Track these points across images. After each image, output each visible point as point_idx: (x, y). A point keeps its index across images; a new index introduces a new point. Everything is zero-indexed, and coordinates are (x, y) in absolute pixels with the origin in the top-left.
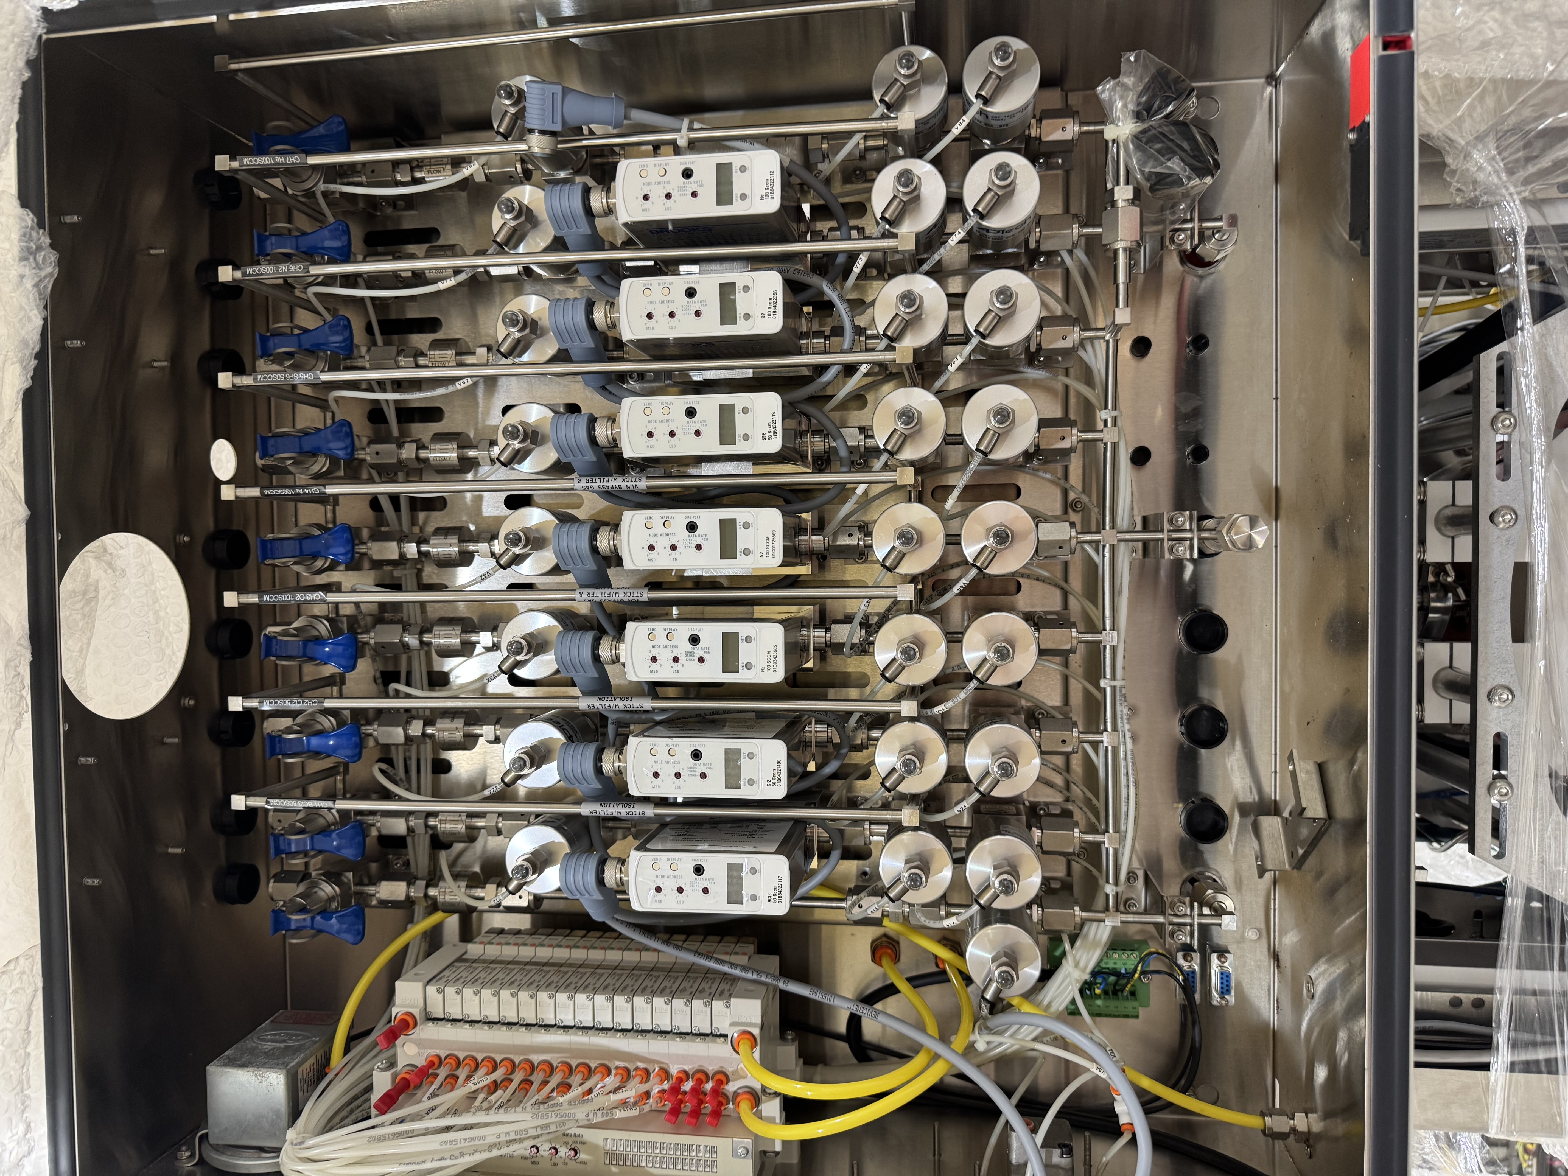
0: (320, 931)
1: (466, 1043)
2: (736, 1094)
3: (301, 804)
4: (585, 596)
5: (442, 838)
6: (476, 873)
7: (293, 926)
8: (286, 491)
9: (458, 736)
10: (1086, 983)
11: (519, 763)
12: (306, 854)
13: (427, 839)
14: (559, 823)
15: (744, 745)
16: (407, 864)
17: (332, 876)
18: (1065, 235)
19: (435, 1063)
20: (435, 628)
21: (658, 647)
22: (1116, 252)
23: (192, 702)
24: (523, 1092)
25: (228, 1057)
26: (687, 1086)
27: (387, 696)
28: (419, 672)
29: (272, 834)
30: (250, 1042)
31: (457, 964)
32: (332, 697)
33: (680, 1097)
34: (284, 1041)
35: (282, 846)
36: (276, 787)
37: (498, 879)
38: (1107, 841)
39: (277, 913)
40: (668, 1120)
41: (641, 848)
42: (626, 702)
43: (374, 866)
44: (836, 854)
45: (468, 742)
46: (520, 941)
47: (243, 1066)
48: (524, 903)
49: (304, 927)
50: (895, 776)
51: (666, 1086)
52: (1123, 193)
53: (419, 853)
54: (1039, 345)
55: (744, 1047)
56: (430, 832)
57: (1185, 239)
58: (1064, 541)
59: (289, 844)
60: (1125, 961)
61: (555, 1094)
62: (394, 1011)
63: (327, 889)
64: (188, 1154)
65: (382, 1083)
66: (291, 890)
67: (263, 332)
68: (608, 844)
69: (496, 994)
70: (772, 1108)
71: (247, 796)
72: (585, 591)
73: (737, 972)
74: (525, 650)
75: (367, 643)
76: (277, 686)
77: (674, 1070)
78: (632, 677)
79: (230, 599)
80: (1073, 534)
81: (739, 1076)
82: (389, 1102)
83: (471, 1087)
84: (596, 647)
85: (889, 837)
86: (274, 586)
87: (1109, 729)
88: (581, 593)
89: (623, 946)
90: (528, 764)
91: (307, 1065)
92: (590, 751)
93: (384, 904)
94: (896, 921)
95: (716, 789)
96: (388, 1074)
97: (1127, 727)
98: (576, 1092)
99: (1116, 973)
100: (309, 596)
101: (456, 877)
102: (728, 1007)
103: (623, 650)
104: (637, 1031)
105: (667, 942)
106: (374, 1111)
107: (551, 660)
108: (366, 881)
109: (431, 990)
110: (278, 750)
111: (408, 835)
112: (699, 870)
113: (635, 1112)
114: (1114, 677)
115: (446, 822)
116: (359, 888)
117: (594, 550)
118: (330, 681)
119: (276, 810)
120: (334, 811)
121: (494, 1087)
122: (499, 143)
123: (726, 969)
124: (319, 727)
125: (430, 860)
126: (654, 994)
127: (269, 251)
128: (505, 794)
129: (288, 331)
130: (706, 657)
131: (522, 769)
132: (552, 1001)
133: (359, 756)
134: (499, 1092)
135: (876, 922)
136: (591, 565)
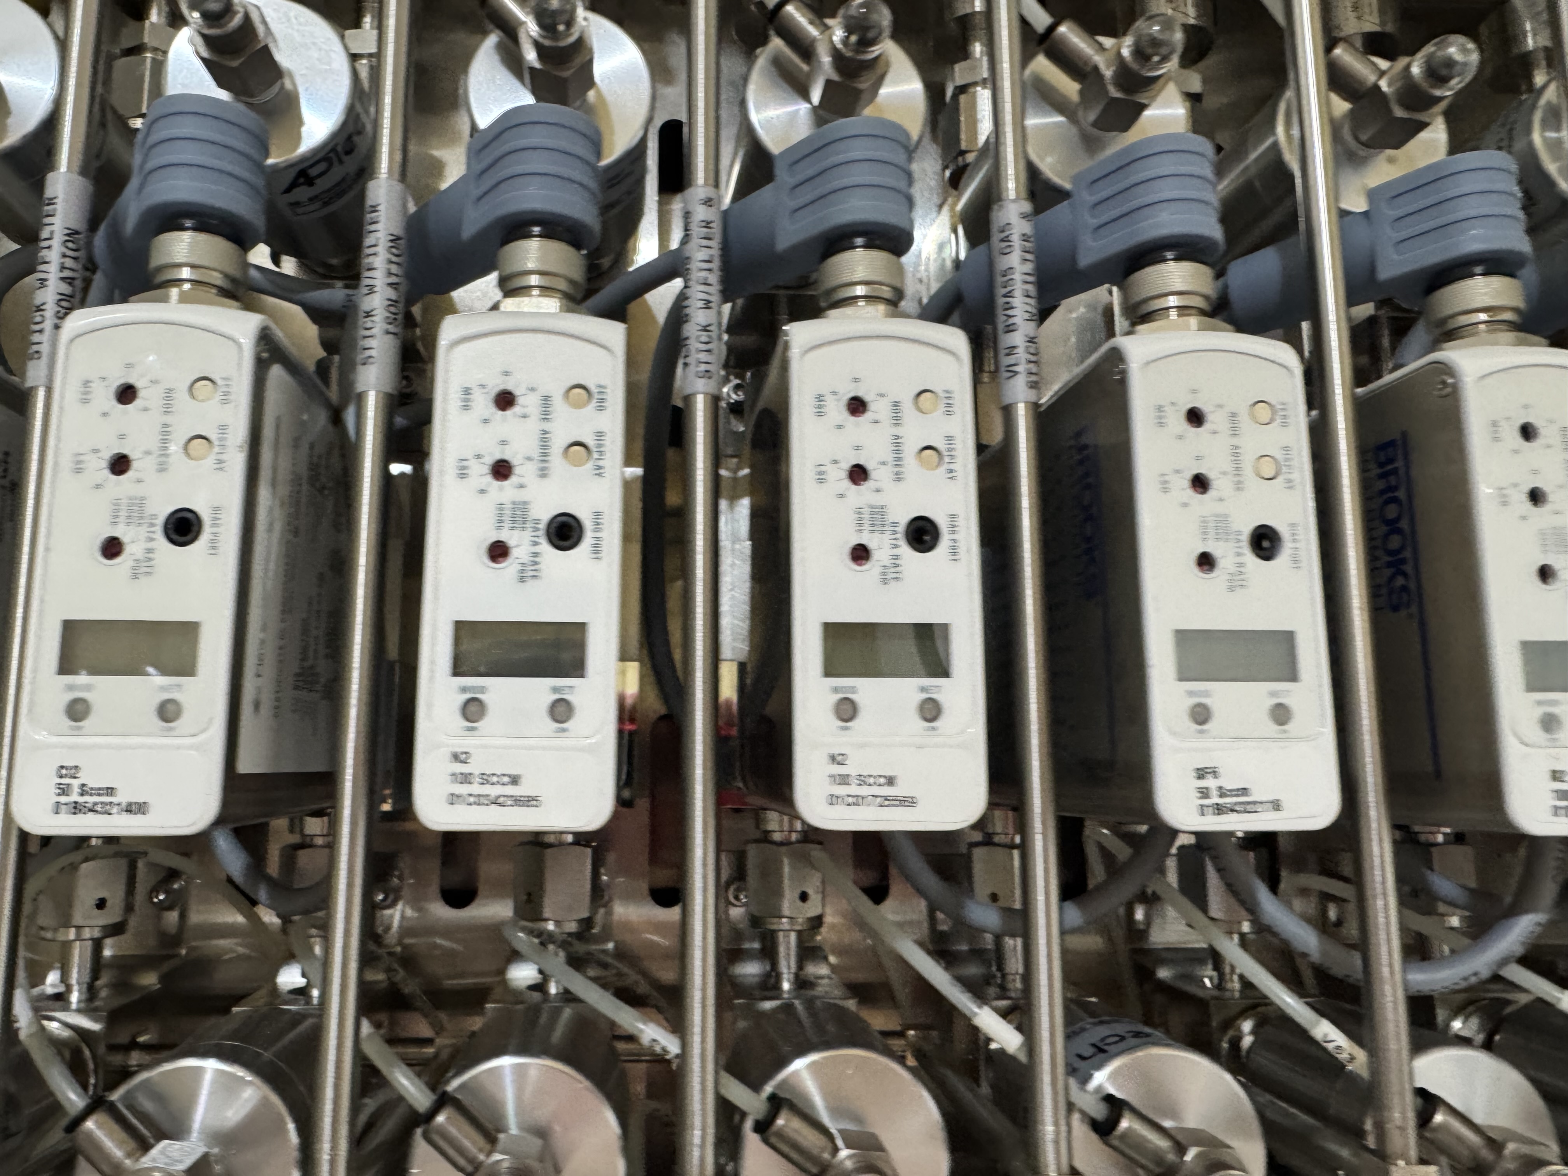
15: (208, 689)
21: (546, 416)
78: (454, 334)
103: (542, 308)
130: (508, 570)
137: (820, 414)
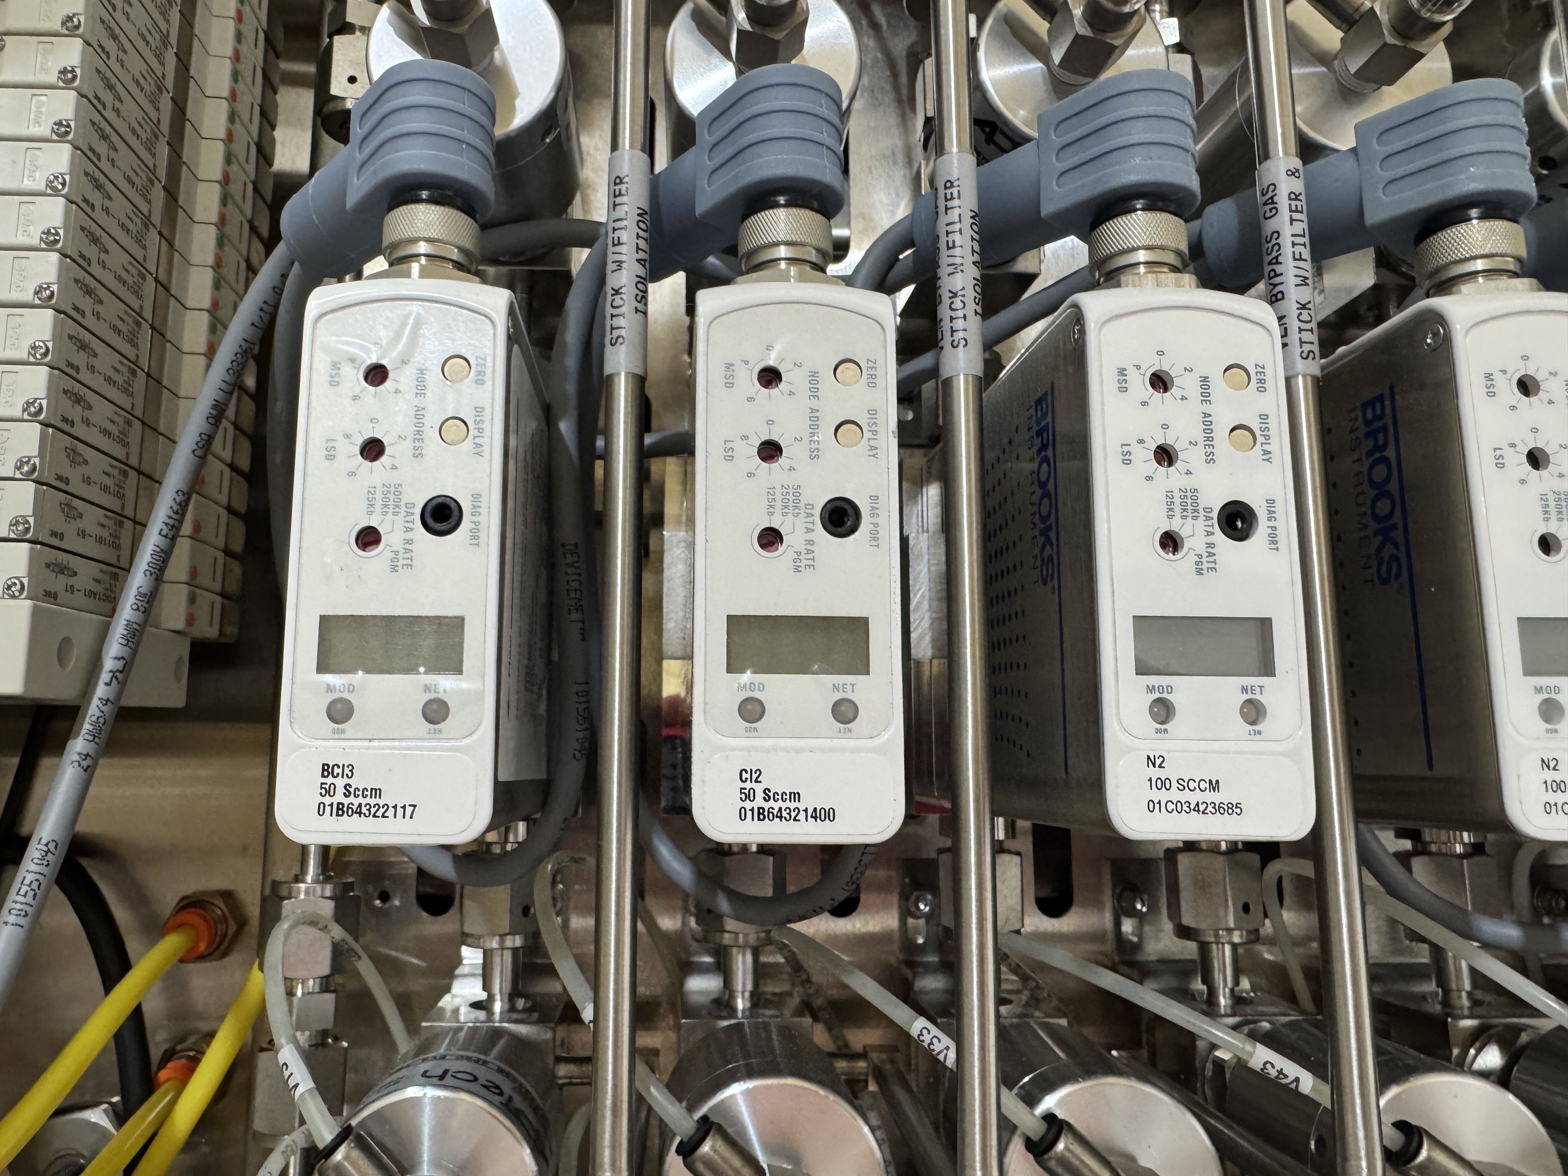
15: (882, 690)
21: (1206, 397)
84: (1164, 198)
105: (234, 386)
112: (440, 516)
130: (1185, 560)
137: (1491, 394)
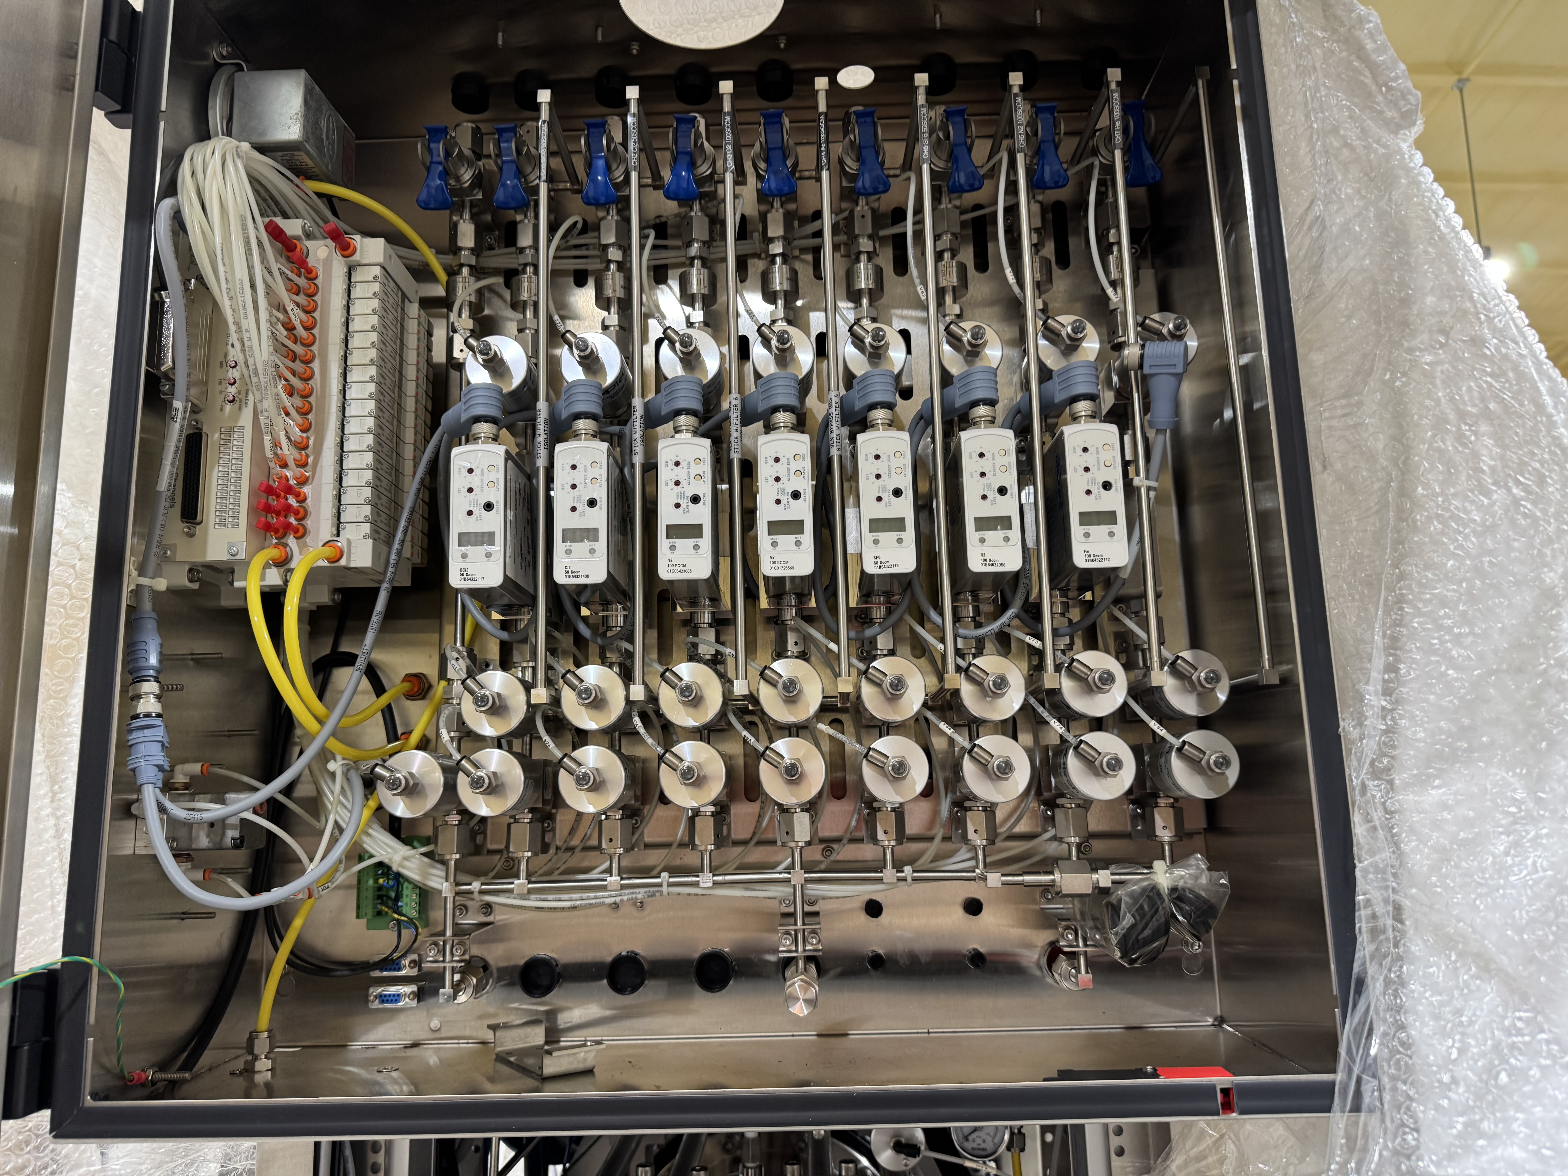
0: (428, 169)
1: (329, 302)
2: (286, 545)
3: (543, 152)
4: (734, 402)
5: (515, 279)
6: (483, 310)
7: (432, 145)
8: (823, 135)
9: (609, 293)
10: (389, 868)
11: (583, 345)
12: (499, 155)
13: (515, 266)
14: (530, 383)
15: (602, 545)
16: (491, 248)
17: (479, 180)
18: (1068, 829)
19: (310, 275)
20: (706, 271)
22: (1051, 873)
23: (635, 52)
24: (285, 354)
25: (313, 88)
26: (292, 501)
27: (641, 228)
28: (666, 256)
29: (516, 126)
30: (327, 107)
31: (400, 294)
32: (639, 178)
33: (282, 494)
34: (328, 138)
35: (506, 135)
36: (558, 129)
37: (477, 330)
38: (520, 883)
39: (444, 131)
40: (261, 484)
41: (508, 456)
42: (639, 440)
43: (488, 218)
44: (505, 635)
45: (603, 302)
46: (421, 350)
47: (306, 102)
48: (456, 354)
49: (432, 156)
50: (576, 682)
51: (292, 482)
52: (1104, 878)
53: (502, 259)
54: (970, 809)
55: (328, 551)
56: (520, 268)
57: (1068, 940)
58: (793, 836)
59: (507, 141)
60: (409, 904)
61: (284, 382)
62: (357, 237)
63: (467, 175)
64: (225, 53)
65: (292, 227)
66: (465, 143)
67: (967, 112)
68: (511, 428)
69: (374, 329)
70: (274, 578)
71: (550, 104)
72: (738, 402)
73: (396, 546)
74: (685, 350)
75: (691, 209)
76: (650, 127)
77: (306, 490)
78: (661, 444)
79: (726, 87)
80: (800, 844)
81: (303, 548)
82: (276, 233)
83: (290, 307)
84: (689, 412)
85: (522, 681)
86: (740, 124)
87: (623, 882)
88: (736, 399)
89: (418, 444)
90: (582, 354)
91: (306, 159)
92: (596, 409)
93: (454, 227)
94: (444, 692)
95: (562, 520)
96: (300, 232)
97: (625, 898)
98: (287, 401)
99: (398, 897)
100: (730, 157)
101: (480, 292)
102: (365, 537)
103: (686, 436)
104: (341, 456)
105: (421, 484)
106: (267, 220)
107: (676, 371)
108: (475, 210)
109: (377, 270)
110: (591, 130)
111: (517, 248)
112: (489, 506)
113: (269, 454)
114: (670, 885)
115: (530, 282)
116: (468, 204)
117: (775, 409)
118: (656, 176)
119: (537, 128)
120: (537, 181)
121: (290, 328)
122: (1135, 319)
123: (399, 535)
124: (614, 166)
125: (495, 269)
126: (376, 470)
127: (1040, 116)
128: (556, 336)
129: (969, 134)
130: (680, 510)
131: (578, 348)
132: (368, 379)
133: (588, 203)
134: (285, 333)
135: (442, 673)
136: (762, 407)
137: (766, 463)
